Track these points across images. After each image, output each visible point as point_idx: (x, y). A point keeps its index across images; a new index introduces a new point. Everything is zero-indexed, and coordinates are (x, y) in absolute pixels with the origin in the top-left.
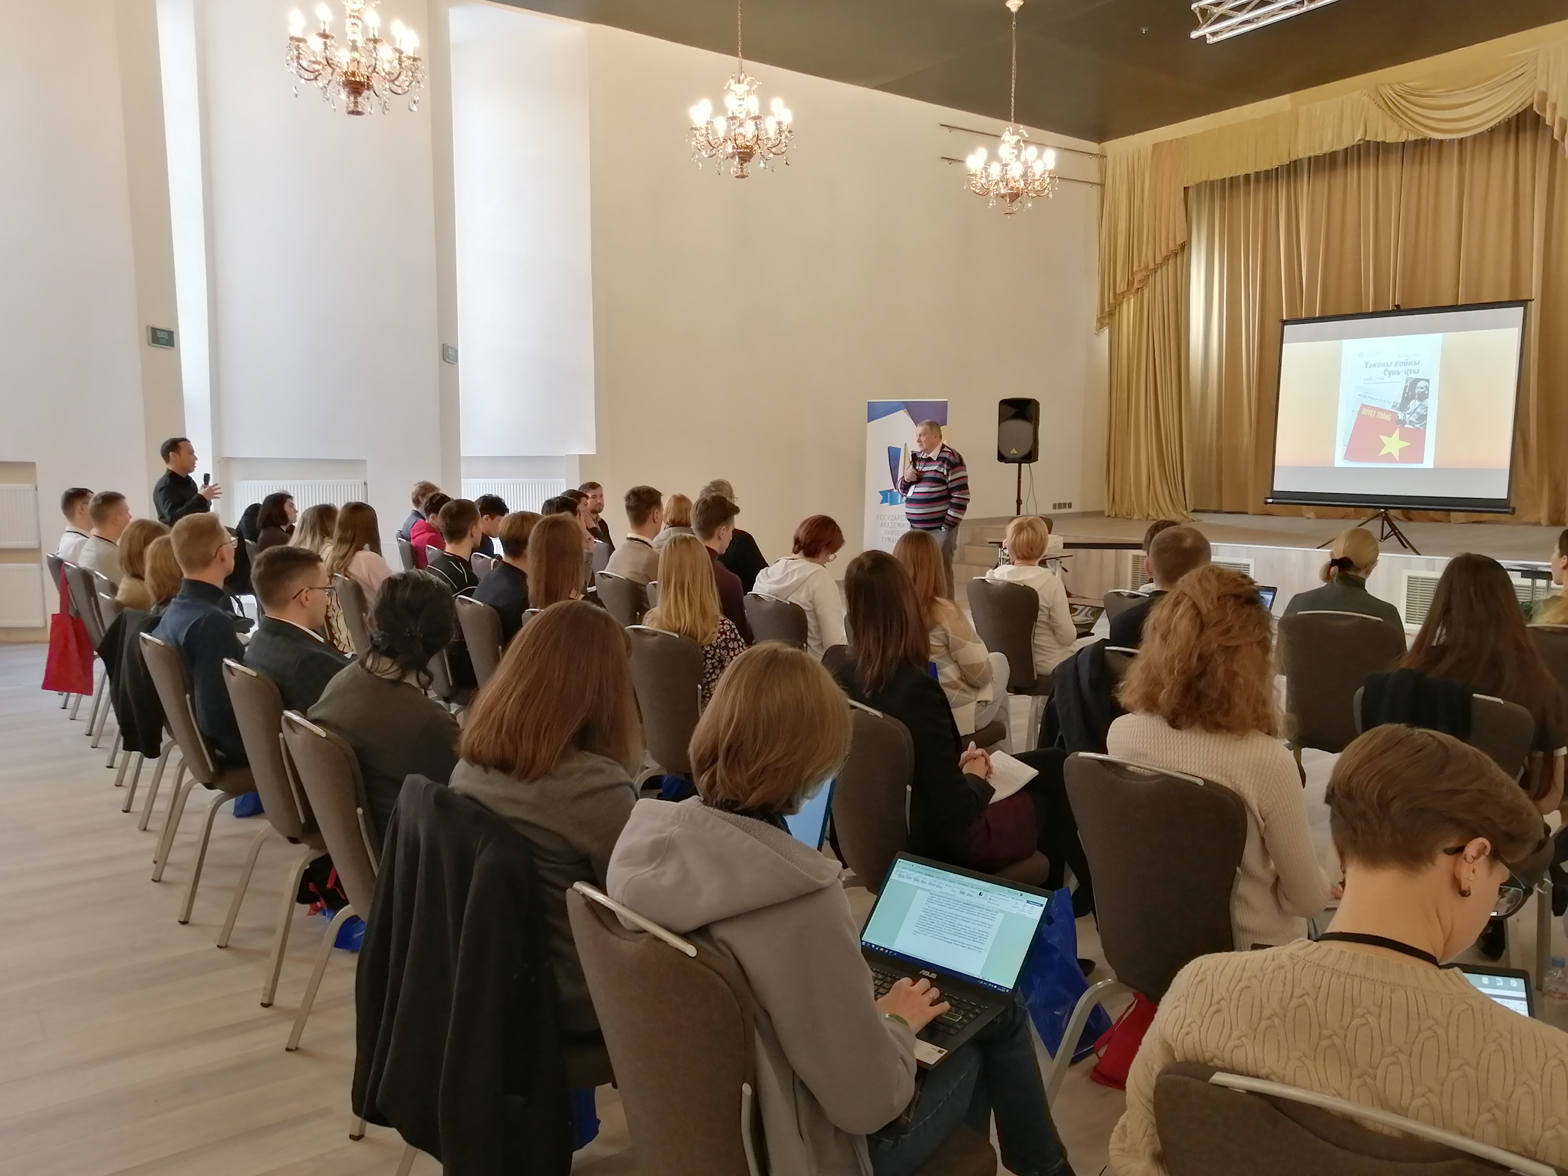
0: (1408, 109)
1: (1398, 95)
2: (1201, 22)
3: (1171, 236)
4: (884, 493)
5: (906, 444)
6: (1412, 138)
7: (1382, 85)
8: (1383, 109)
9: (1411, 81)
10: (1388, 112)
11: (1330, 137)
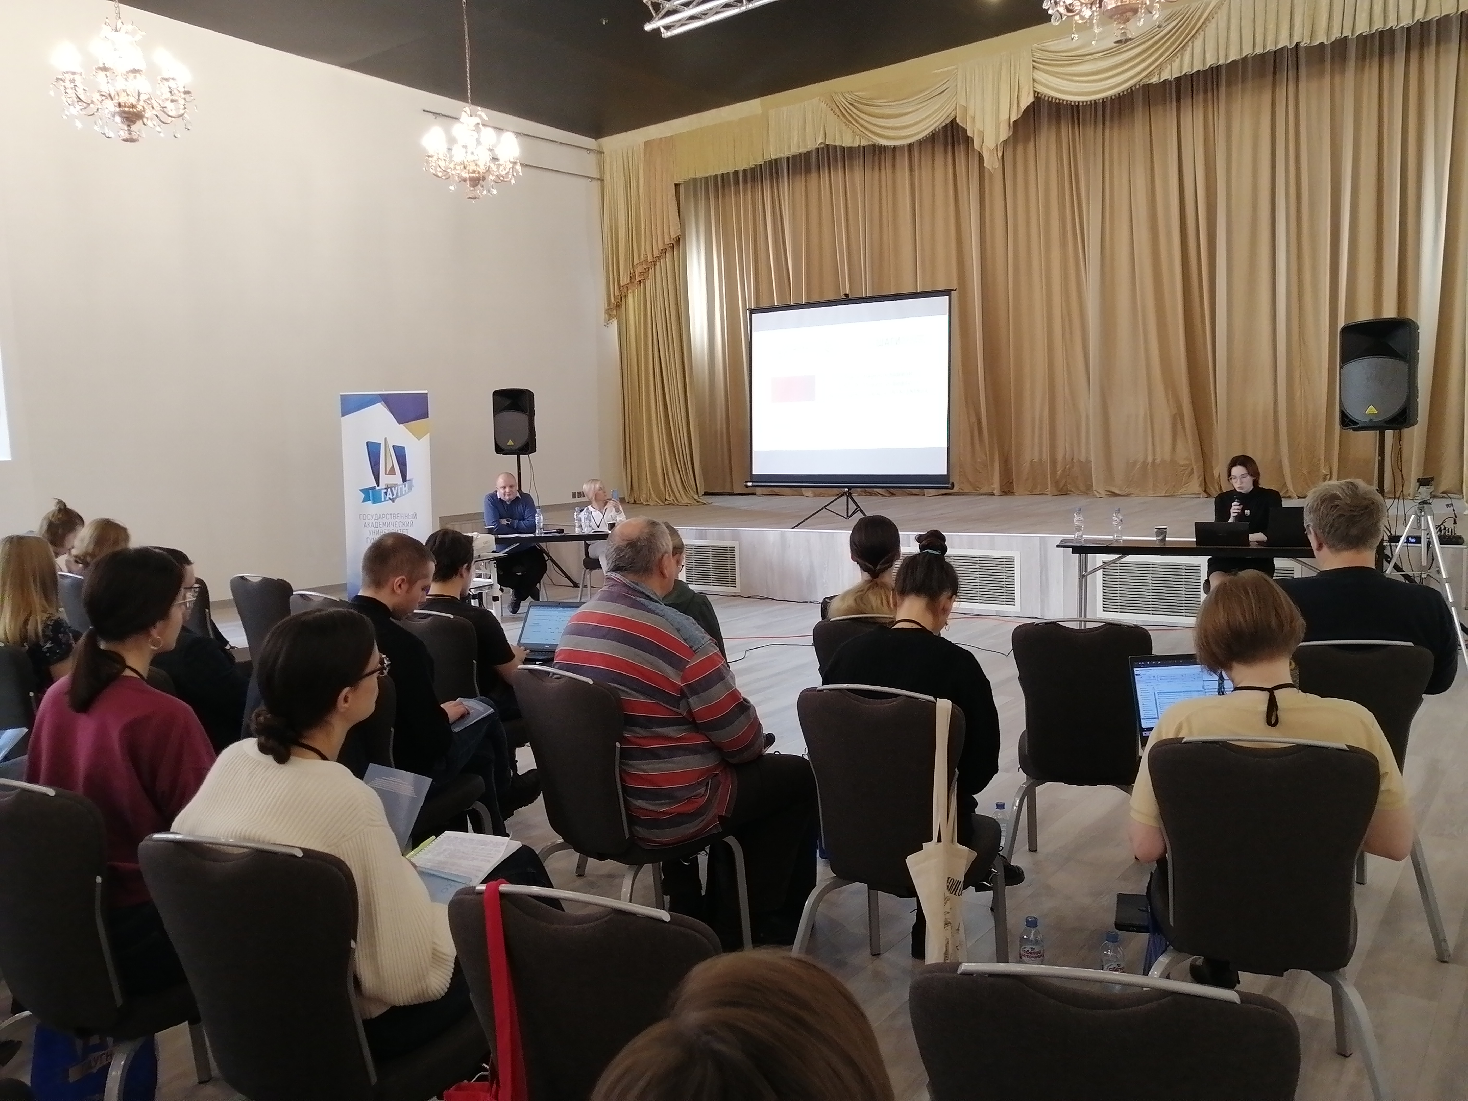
0: (859, 117)
1: (850, 103)
2: (654, 16)
3: (666, 230)
4: (365, 491)
5: (386, 438)
6: (864, 143)
7: (836, 93)
8: (838, 116)
9: (859, 91)
10: (843, 119)
11: (796, 140)
